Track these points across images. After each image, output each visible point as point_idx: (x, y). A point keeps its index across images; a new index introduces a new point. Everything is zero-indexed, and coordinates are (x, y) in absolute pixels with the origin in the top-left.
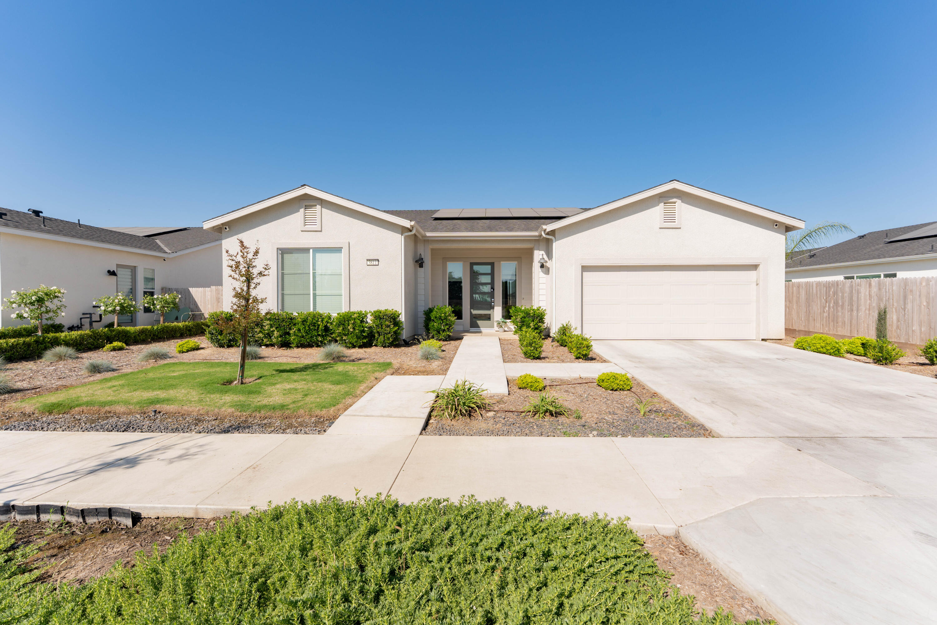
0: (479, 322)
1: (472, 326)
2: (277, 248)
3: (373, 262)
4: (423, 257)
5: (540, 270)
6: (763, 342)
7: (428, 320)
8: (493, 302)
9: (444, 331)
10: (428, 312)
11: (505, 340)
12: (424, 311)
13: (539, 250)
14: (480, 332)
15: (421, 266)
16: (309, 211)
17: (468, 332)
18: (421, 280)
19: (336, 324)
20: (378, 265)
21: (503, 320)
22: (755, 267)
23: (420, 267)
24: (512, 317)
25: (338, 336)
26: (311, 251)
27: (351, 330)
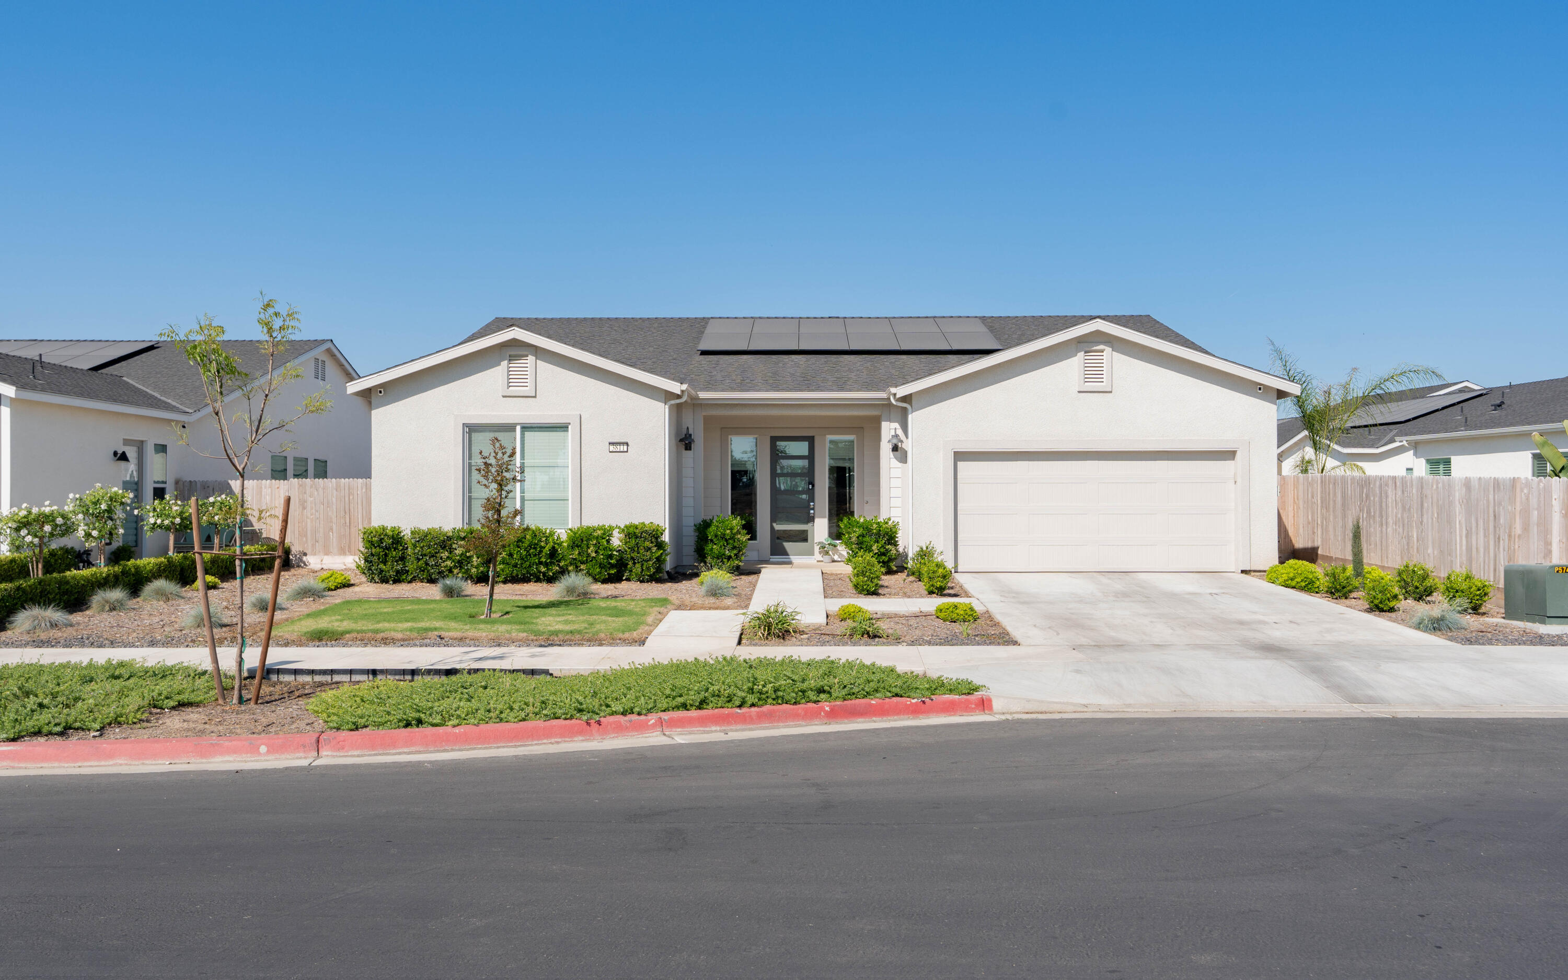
0: (788, 545)
1: (773, 553)
2: (463, 424)
3: (618, 447)
4: (691, 432)
5: (892, 456)
6: (1243, 575)
7: (702, 540)
8: (813, 509)
9: (729, 558)
10: (703, 528)
11: (832, 574)
12: (695, 525)
13: (890, 421)
14: (790, 563)
15: (688, 447)
16: (515, 365)
17: (767, 562)
18: (688, 472)
19: (568, 546)
20: (627, 452)
21: (830, 541)
22: (1230, 455)
23: (686, 449)
24: (844, 534)
25: (571, 564)
26: (518, 428)
27: (594, 555)
